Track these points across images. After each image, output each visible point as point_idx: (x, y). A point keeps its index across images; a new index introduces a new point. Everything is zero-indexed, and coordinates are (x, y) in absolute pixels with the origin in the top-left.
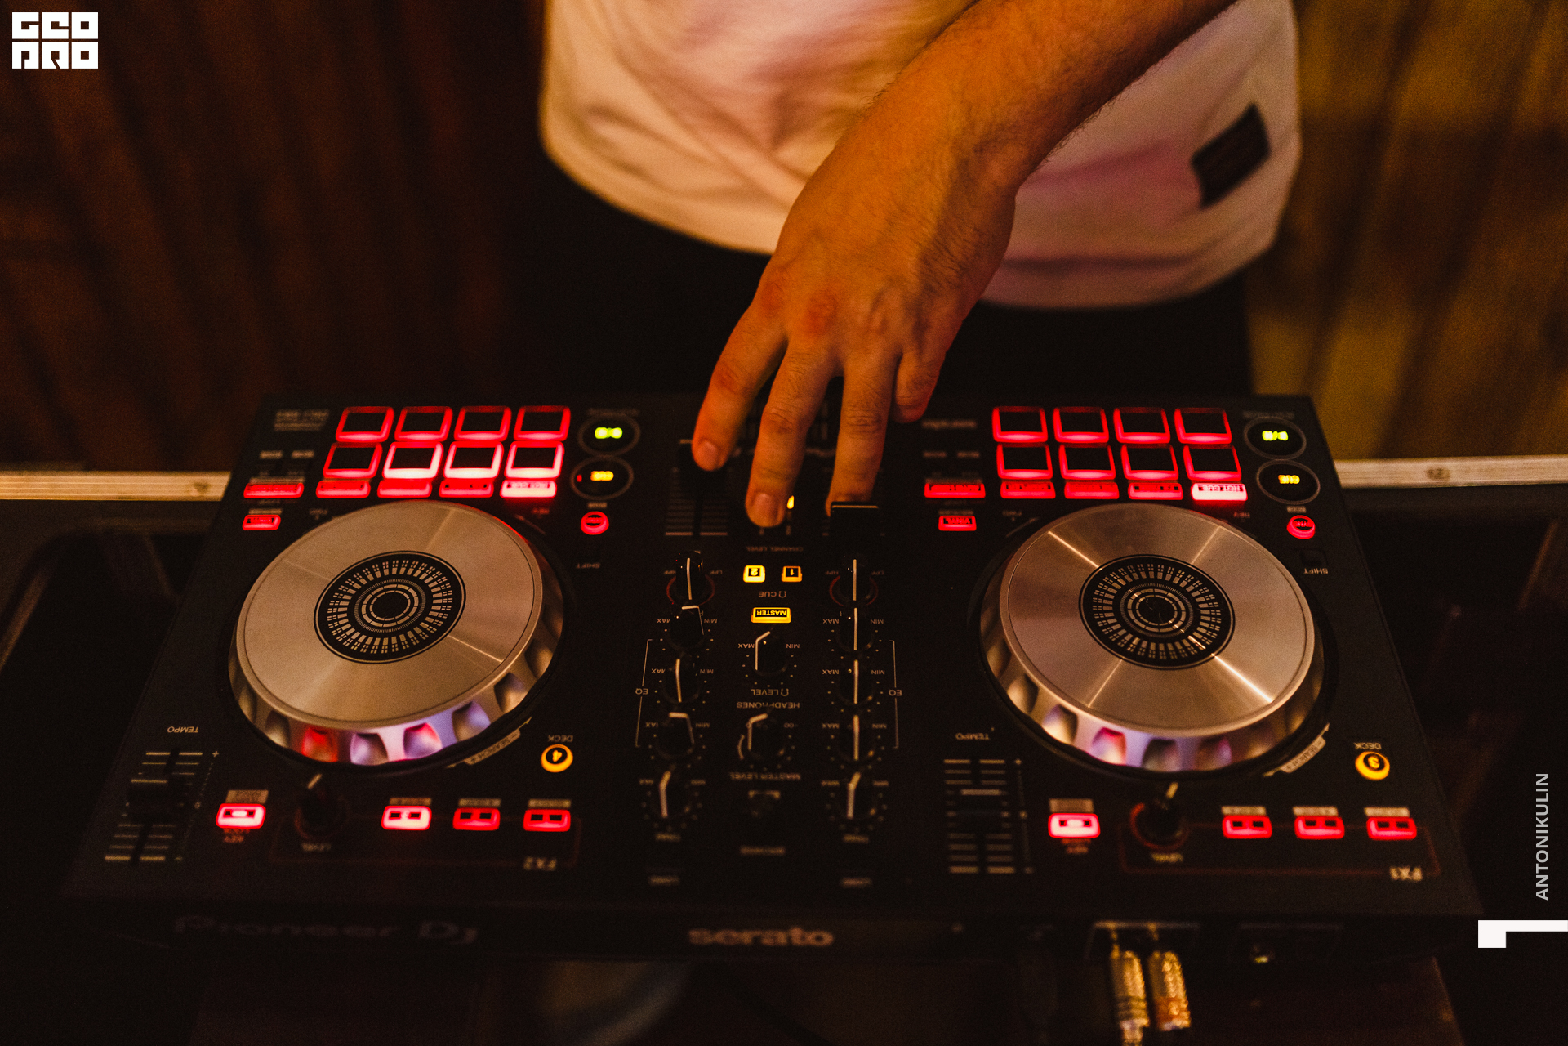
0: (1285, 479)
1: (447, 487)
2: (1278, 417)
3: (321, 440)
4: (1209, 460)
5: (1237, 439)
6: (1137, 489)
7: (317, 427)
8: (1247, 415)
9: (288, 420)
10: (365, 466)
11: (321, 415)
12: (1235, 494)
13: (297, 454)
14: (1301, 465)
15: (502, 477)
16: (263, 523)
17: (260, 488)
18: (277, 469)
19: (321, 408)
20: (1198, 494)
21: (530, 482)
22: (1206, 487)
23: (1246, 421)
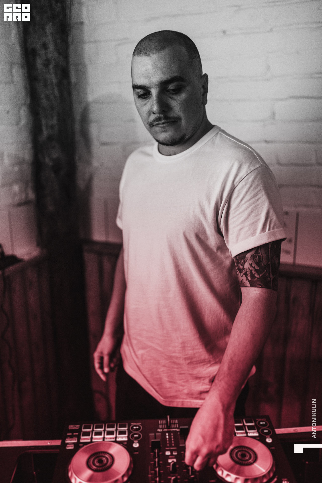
0: (265, 431)
1: (106, 439)
2: (263, 420)
3: (79, 431)
4: (250, 428)
5: (255, 424)
6: (238, 434)
7: (77, 428)
8: (257, 419)
9: (71, 427)
10: (89, 435)
11: (78, 426)
12: (256, 434)
13: (75, 434)
14: (268, 428)
15: (116, 437)
16: (70, 448)
17: (68, 440)
18: (71, 437)
19: (78, 424)
20: (249, 435)
21: (122, 437)
22: (251, 433)
23: (257, 420)
